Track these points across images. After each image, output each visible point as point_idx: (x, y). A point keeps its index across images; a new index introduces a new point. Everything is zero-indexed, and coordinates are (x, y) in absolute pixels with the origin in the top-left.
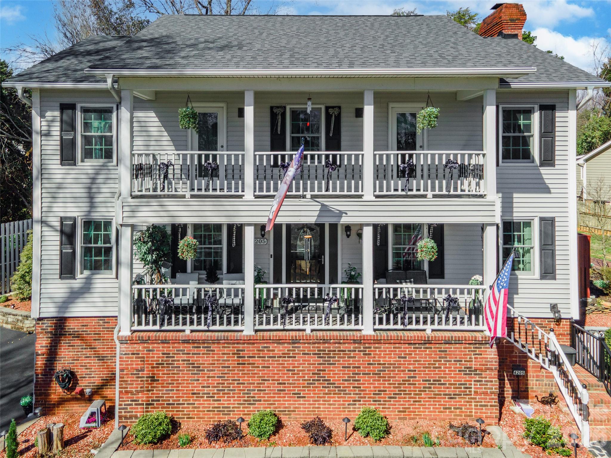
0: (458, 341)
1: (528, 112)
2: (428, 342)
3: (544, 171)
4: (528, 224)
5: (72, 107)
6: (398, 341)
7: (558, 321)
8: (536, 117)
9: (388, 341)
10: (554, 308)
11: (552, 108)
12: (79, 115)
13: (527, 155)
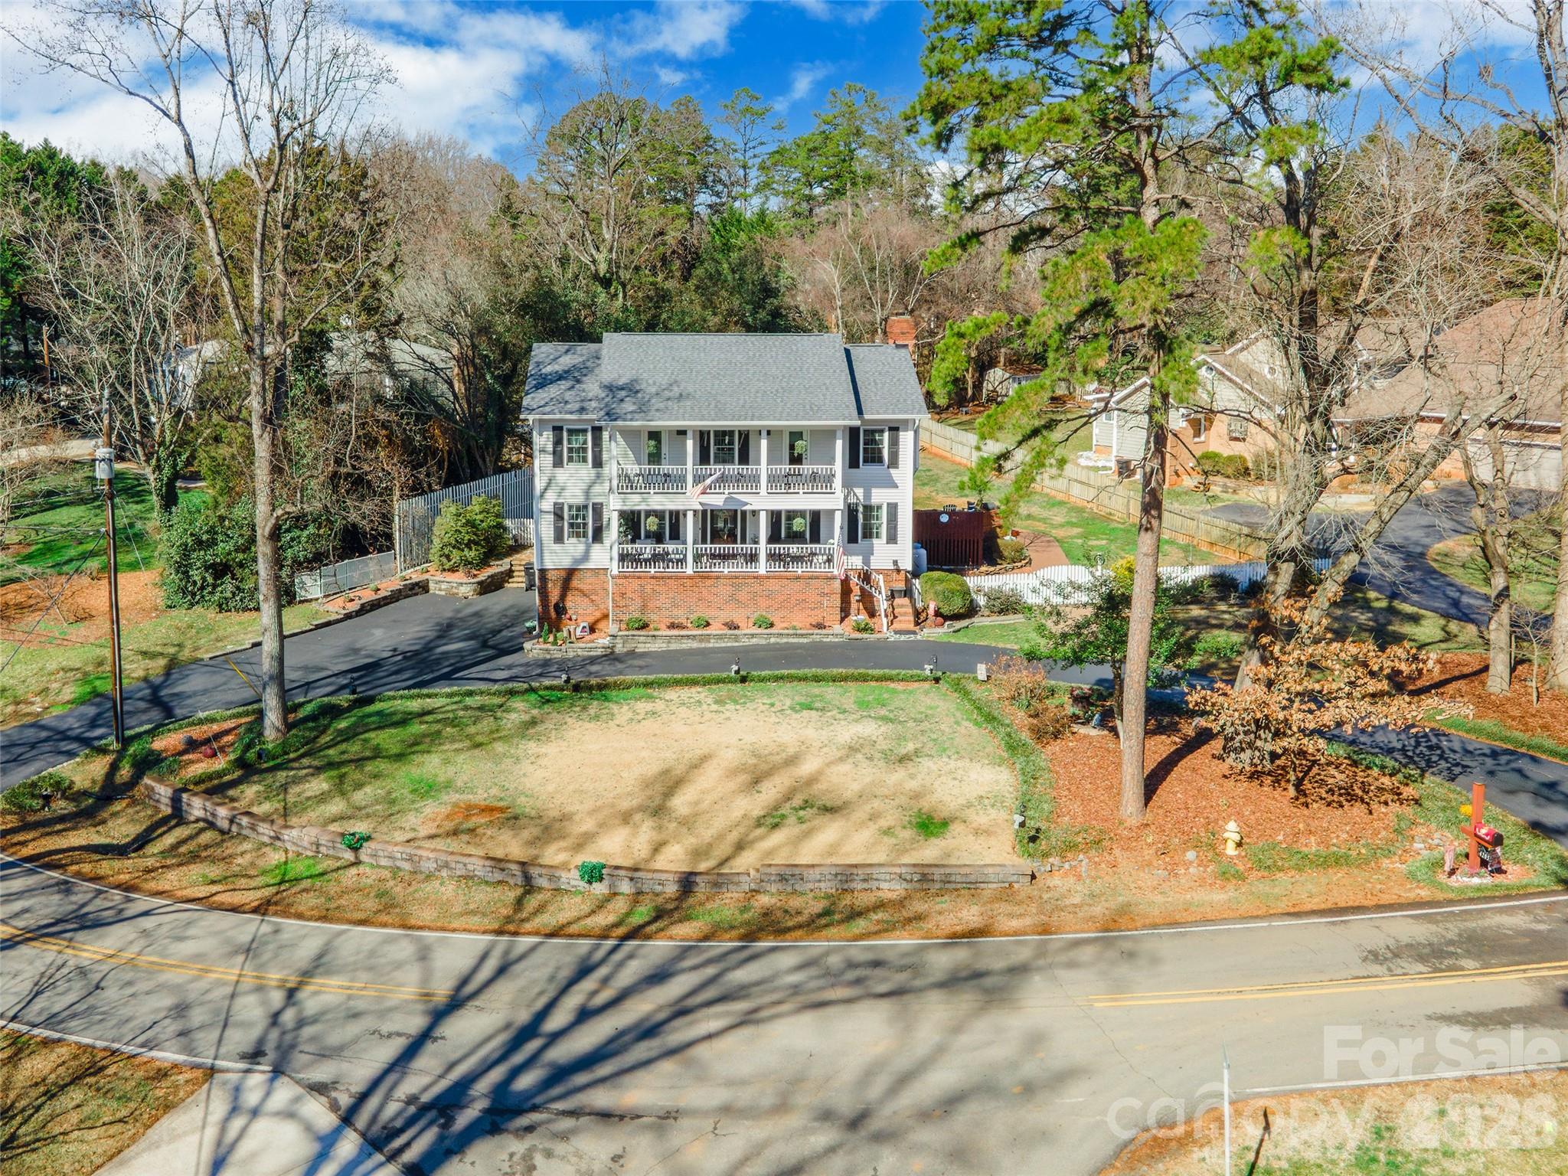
0: (817, 578)
1: (882, 431)
2: (798, 578)
3: (892, 471)
4: (879, 507)
5: (560, 429)
6: (780, 578)
7: (898, 571)
8: (886, 435)
9: (774, 578)
10: (895, 563)
11: (897, 429)
12: (565, 434)
13: (880, 460)
